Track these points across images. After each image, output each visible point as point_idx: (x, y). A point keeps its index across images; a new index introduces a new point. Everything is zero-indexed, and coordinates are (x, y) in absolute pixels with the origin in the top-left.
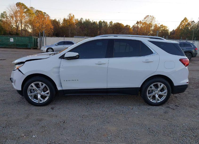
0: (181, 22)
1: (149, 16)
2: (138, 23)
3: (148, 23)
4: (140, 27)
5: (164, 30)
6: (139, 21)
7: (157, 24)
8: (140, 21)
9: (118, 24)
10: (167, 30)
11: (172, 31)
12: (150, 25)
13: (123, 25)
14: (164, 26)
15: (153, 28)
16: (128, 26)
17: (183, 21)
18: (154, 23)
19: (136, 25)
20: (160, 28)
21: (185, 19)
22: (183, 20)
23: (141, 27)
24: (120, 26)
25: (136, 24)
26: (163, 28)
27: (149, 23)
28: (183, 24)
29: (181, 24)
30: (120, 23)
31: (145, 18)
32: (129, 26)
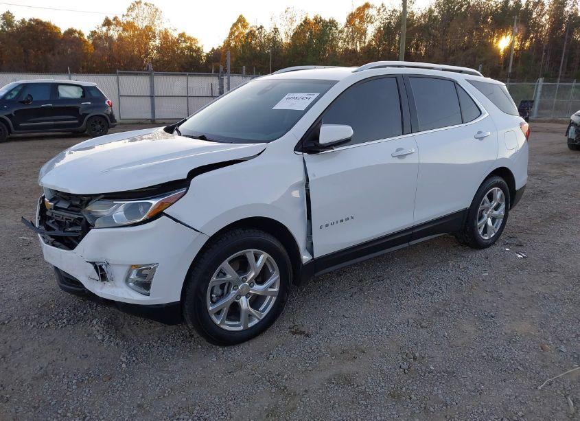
0: (231, 29)
1: (142, 4)
2: (107, 23)
3: (141, 24)
4: (116, 36)
5: (190, 48)
6: (111, 18)
7: (170, 31)
8: (115, 19)
9: (39, 22)
10: (199, 48)
11: (211, 52)
12: (148, 33)
13: (56, 28)
14: (189, 38)
15: (158, 42)
16: (75, 31)
17: (235, 25)
18: (159, 28)
19: (104, 29)
20: (180, 43)
21: (241, 20)
22: (235, 21)
23: (120, 38)
24: (47, 33)
25: (104, 25)
26: (188, 44)
27: (145, 24)
28: (236, 34)
29: (232, 34)
30: (44, 21)
31: (131, 9)
32: (80, 33)
